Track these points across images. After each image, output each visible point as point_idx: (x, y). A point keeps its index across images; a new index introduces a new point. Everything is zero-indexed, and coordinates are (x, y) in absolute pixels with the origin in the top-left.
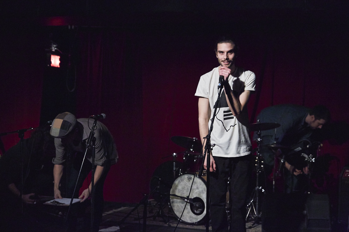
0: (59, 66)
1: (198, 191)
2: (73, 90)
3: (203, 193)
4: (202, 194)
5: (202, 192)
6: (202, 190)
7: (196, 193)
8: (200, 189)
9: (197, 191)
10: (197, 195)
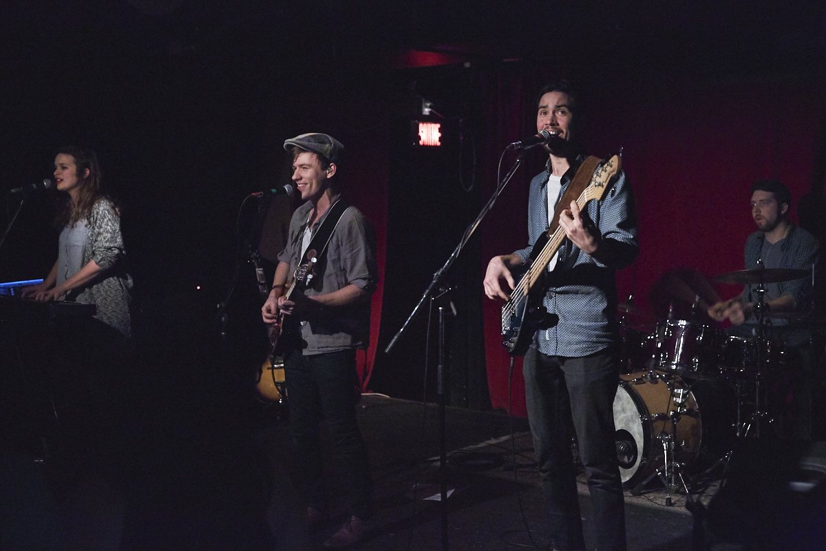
0: (439, 144)
1: (625, 417)
2: (470, 189)
3: (634, 422)
4: (631, 425)
5: (631, 420)
6: (632, 416)
7: (622, 420)
8: (629, 414)
9: (623, 415)
10: (624, 425)
